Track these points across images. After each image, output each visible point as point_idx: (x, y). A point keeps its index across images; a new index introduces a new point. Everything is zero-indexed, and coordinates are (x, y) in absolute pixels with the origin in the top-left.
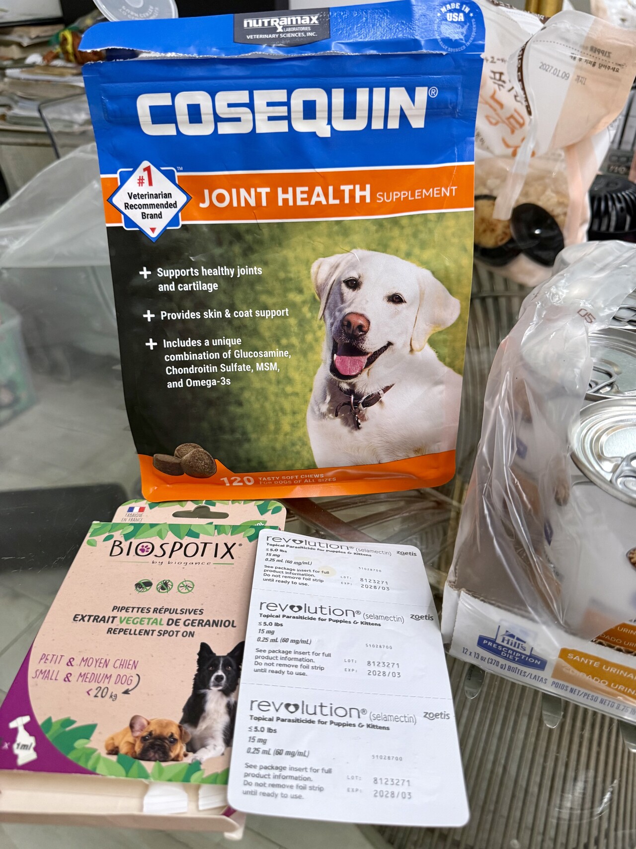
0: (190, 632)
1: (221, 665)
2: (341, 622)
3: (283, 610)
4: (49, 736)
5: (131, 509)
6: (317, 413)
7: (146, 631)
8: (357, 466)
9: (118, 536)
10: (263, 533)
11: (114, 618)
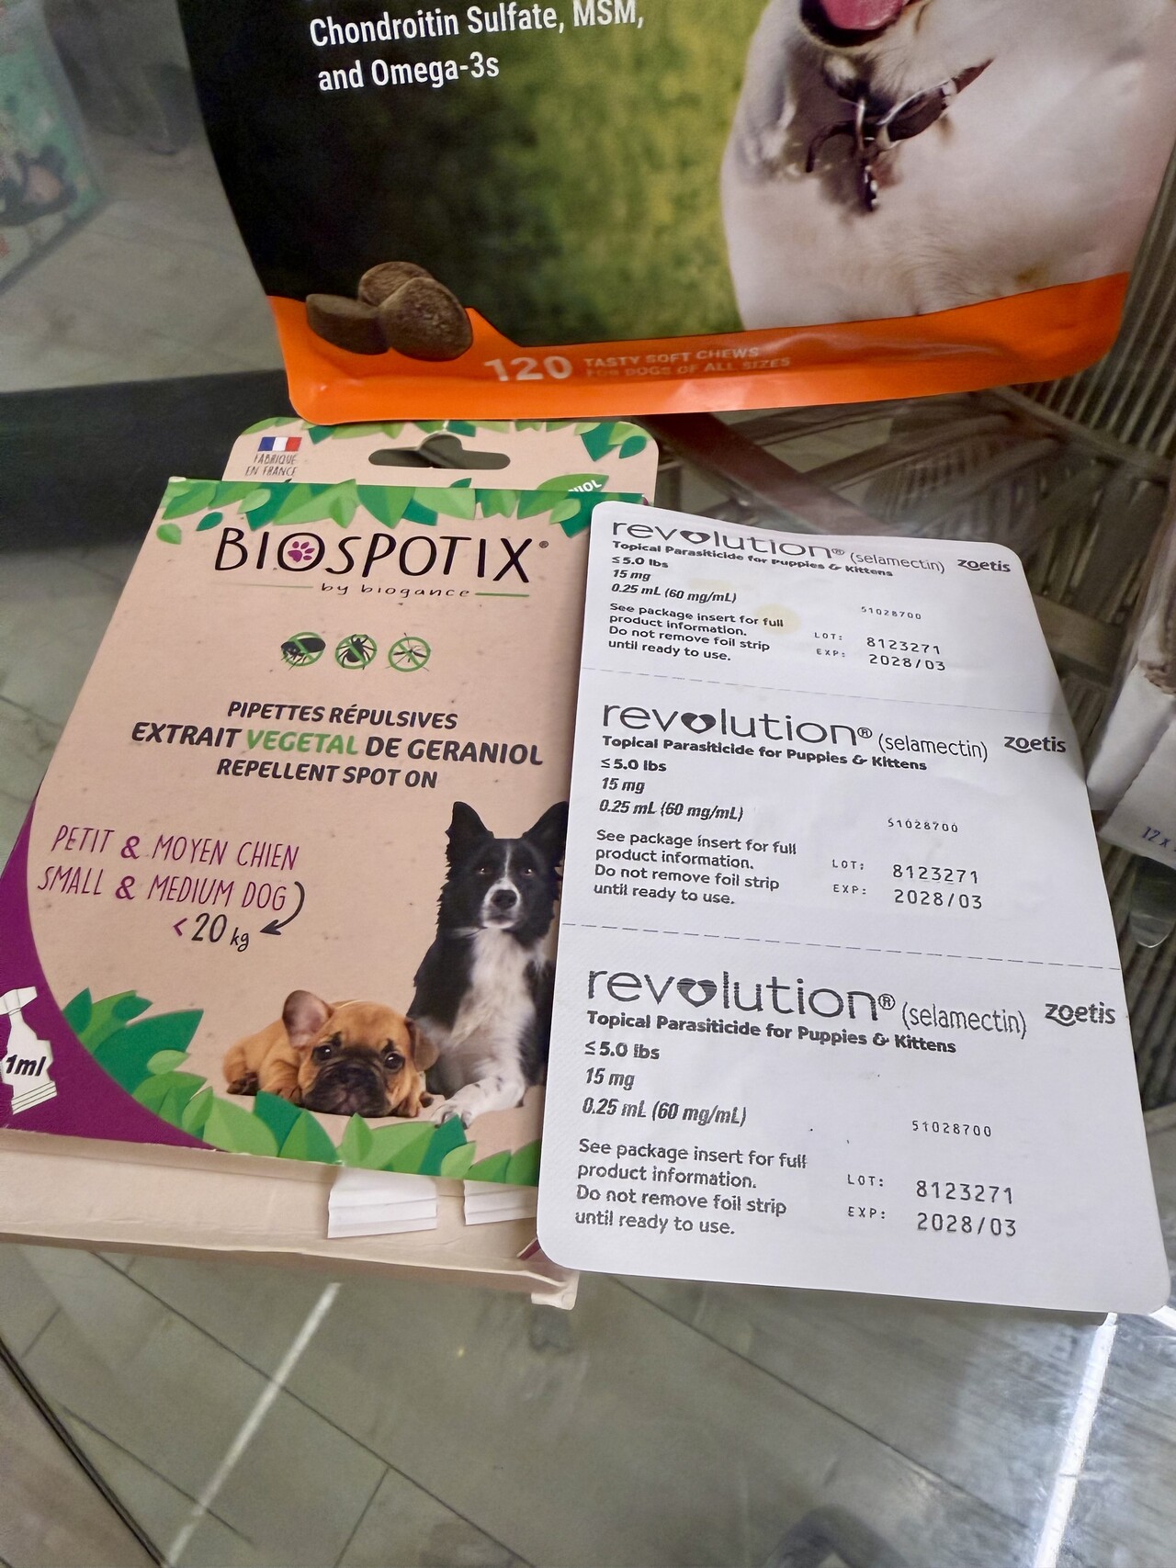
0: (427, 775)
1: (507, 864)
2: (820, 758)
3: (665, 728)
4: (88, 1038)
5: (267, 444)
6: (753, 160)
7: (314, 768)
8: (853, 323)
9: (233, 515)
10: (603, 514)
11: (233, 732)
